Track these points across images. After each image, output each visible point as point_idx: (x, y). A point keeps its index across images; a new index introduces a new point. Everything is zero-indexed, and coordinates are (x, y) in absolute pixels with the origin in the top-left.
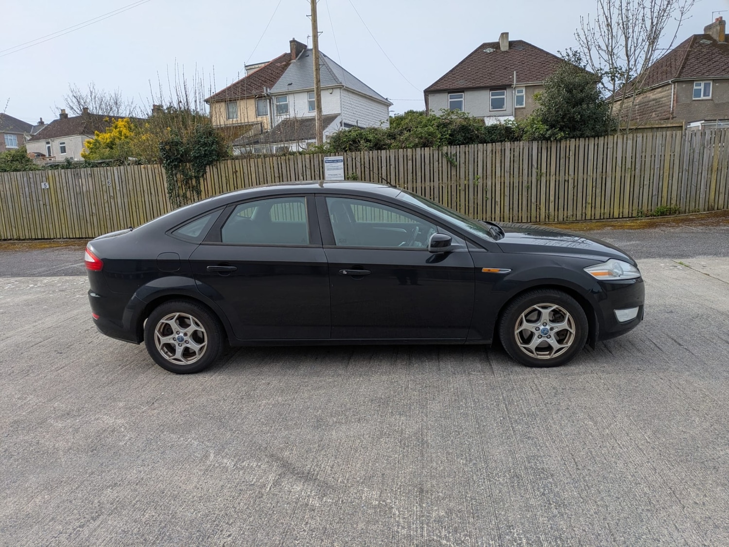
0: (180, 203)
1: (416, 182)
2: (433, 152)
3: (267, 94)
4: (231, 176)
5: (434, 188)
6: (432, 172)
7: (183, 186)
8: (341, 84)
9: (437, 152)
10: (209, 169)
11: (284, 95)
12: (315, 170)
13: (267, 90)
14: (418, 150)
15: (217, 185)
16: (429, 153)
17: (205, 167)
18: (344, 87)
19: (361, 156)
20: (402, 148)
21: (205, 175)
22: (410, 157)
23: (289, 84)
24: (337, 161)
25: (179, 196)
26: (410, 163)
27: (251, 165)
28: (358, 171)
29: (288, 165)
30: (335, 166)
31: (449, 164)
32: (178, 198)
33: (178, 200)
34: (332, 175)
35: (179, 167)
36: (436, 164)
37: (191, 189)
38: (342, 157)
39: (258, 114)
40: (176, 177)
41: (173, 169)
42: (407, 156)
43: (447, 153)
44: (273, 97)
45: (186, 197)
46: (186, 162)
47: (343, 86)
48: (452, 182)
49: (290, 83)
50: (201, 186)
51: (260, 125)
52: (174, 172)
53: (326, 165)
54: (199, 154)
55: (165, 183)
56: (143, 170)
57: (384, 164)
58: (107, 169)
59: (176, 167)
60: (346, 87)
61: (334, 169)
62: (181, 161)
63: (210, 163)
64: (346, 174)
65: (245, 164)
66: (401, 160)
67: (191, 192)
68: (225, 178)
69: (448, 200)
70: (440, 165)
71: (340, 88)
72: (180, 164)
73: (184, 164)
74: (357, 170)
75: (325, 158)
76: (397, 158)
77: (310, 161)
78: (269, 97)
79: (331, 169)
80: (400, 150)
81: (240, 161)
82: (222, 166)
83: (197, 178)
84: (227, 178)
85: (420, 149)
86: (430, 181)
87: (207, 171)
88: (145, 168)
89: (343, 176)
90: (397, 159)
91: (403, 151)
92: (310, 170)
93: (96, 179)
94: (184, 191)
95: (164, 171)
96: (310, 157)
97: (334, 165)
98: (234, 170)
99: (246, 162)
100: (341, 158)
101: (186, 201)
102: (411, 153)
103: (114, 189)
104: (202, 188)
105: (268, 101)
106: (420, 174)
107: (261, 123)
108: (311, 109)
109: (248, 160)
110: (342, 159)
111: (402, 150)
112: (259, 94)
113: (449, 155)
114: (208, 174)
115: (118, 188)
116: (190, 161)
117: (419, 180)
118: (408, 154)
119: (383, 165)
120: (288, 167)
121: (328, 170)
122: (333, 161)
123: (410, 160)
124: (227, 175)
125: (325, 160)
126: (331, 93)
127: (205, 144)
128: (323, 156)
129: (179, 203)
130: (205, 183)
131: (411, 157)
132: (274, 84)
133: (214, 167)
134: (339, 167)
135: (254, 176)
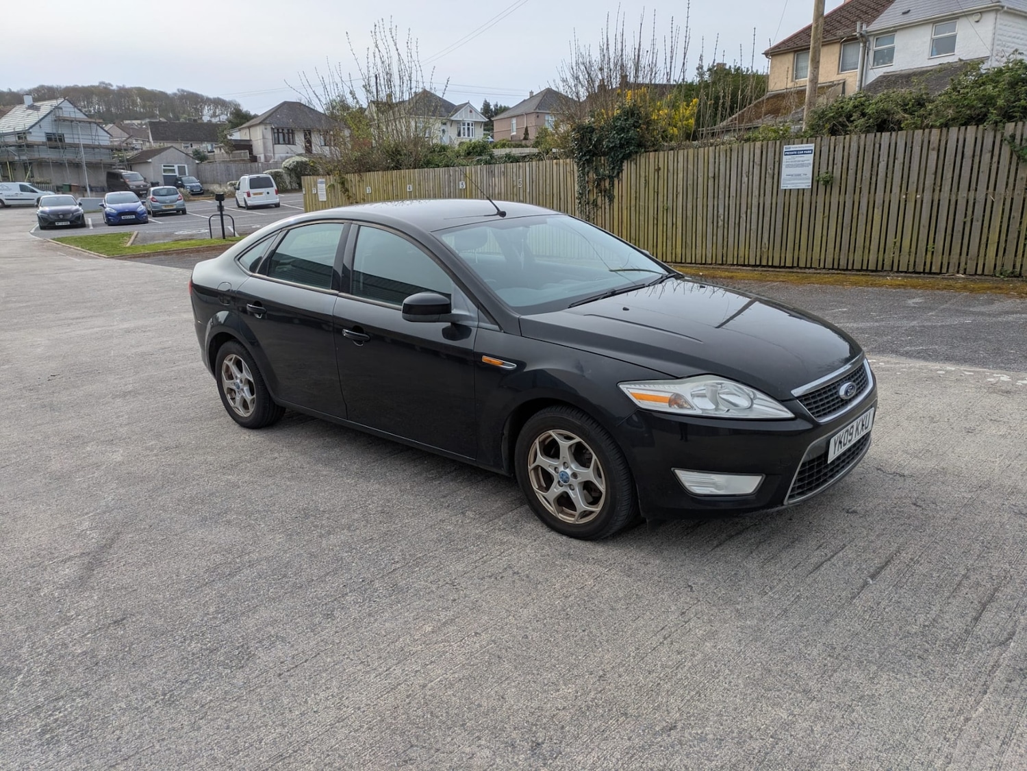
0: (589, 213)
1: (940, 190)
2: (983, 133)
3: (861, 34)
4: (651, 176)
5: (974, 203)
6: (975, 171)
7: (595, 189)
8: (998, 4)
9: (992, 134)
10: (626, 165)
11: (891, 32)
12: (768, 168)
13: (861, 27)
14: (954, 131)
15: (633, 187)
16: (974, 135)
17: (622, 162)
18: (1005, 8)
19: (844, 143)
20: (921, 129)
21: (620, 174)
22: (934, 143)
23: (904, 13)
24: (804, 152)
25: (588, 203)
26: (933, 155)
27: (679, 160)
28: (837, 169)
29: (728, 159)
30: (799, 161)
31: (1015, 157)
32: (587, 206)
33: (587, 209)
34: (792, 175)
35: (592, 163)
36: (986, 157)
37: (603, 194)
38: (813, 145)
39: (843, 67)
40: (588, 177)
41: (586, 166)
42: (929, 142)
43: (1013, 137)
44: (871, 39)
45: (596, 205)
46: (600, 156)
47: (1003, 7)
48: (1016, 192)
49: (906, 10)
50: (615, 190)
51: (841, 86)
52: (586, 170)
53: (785, 158)
54: (613, 145)
55: (576, 185)
56: (555, 166)
57: (884, 158)
58: (519, 166)
59: (589, 162)
60: (1007, 8)
61: (797, 166)
62: (594, 154)
63: (627, 157)
64: (816, 174)
65: (671, 158)
66: (917, 149)
67: (603, 198)
68: (644, 179)
69: (1001, 226)
70: (995, 159)
71: (997, 11)
72: (594, 158)
73: (599, 158)
74: (835, 166)
75: (785, 147)
76: (909, 145)
77: (762, 152)
78: (864, 38)
79: (792, 166)
80: (916, 132)
81: (666, 153)
82: (643, 160)
83: (611, 178)
84: (647, 178)
85: (957, 129)
86: (969, 190)
87: (623, 168)
88: (556, 164)
89: (811, 176)
90: (909, 147)
91: (923, 133)
92: (759, 167)
93: (509, 177)
94: (595, 197)
95: (576, 167)
96: (762, 146)
97: (797, 159)
98: (656, 168)
99: (672, 155)
100: (811, 146)
101: (595, 211)
102: (938, 138)
103: (525, 191)
104: (616, 193)
105: (862, 45)
106: (950, 175)
107: (844, 83)
108: (934, 53)
109: (676, 152)
110: (813, 148)
111: (922, 131)
112: (848, 35)
113: (1018, 141)
114: (625, 173)
115: (528, 191)
116: (604, 154)
117: (946, 188)
118: (932, 138)
119: (881, 159)
120: (728, 162)
121: (788, 166)
122: (797, 153)
123: (933, 149)
124: (647, 174)
125: (785, 150)
126: (977, 22)
127: (622, 130)
128: (783, 143)
129: (587, 213)
130: (620, 185)
131: (936, 145)
132: (878, 16)
133: (632, 163)
134: (806, 162)
135: (680, 176)
